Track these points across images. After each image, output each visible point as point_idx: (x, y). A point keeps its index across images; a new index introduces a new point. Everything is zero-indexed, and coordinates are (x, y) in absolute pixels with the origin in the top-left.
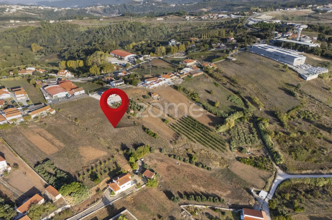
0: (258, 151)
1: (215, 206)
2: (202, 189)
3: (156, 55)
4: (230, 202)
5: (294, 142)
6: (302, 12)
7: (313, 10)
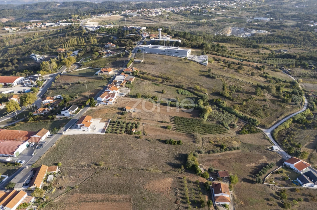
0: (239, 122)
1: (273, 170)
2: (253, 165)
3: (47, 73)
5: (249, 108)
7: (121, 15)
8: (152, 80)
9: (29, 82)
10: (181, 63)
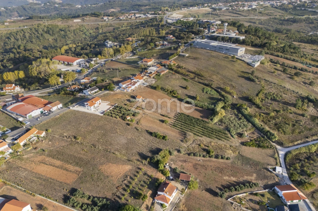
0: (253, 133)
1: (253, 191)
2: (234, 179)
3: (104, 58)
4: (261, 183)
5: (275, 120)
6: (203, 10)
7: (210, 8)
8: (184, 75)
9: (84, 63)
10: (226, 61)
